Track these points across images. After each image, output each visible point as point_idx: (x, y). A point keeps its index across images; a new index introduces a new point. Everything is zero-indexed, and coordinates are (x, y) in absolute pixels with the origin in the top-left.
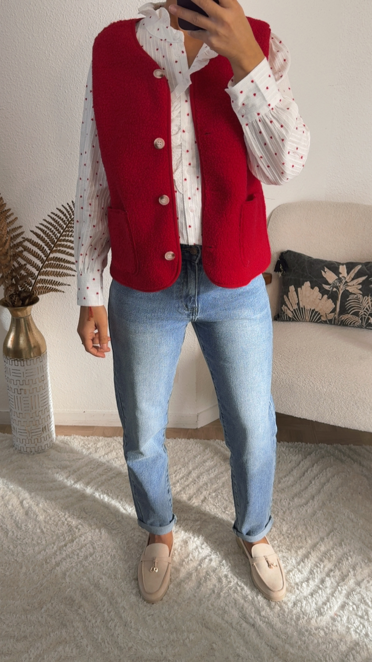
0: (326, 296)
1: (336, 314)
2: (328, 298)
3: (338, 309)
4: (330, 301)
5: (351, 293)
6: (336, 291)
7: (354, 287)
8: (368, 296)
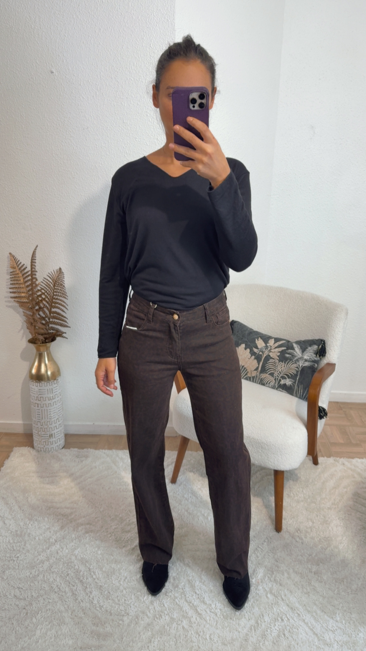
0: (253, 357)
1: (258, 372)
2: (255, 359)
3: (260, 369)
4: (256, 361)
5: (272, 358)
6: (261, 355)
7: (275, 354)
8: (282, 362)
